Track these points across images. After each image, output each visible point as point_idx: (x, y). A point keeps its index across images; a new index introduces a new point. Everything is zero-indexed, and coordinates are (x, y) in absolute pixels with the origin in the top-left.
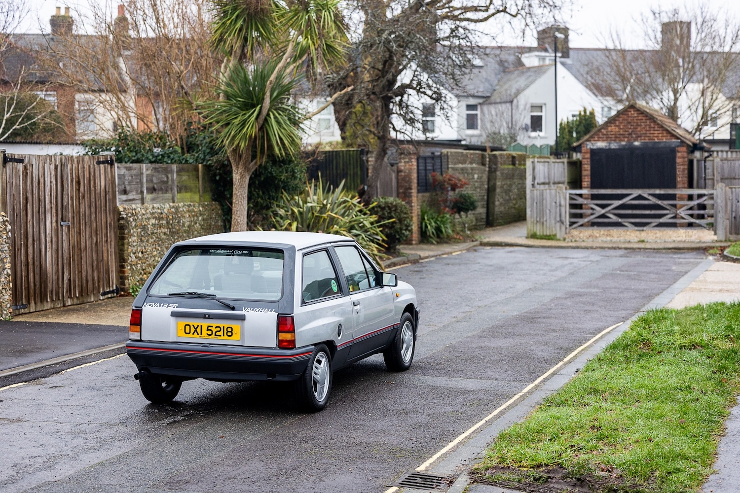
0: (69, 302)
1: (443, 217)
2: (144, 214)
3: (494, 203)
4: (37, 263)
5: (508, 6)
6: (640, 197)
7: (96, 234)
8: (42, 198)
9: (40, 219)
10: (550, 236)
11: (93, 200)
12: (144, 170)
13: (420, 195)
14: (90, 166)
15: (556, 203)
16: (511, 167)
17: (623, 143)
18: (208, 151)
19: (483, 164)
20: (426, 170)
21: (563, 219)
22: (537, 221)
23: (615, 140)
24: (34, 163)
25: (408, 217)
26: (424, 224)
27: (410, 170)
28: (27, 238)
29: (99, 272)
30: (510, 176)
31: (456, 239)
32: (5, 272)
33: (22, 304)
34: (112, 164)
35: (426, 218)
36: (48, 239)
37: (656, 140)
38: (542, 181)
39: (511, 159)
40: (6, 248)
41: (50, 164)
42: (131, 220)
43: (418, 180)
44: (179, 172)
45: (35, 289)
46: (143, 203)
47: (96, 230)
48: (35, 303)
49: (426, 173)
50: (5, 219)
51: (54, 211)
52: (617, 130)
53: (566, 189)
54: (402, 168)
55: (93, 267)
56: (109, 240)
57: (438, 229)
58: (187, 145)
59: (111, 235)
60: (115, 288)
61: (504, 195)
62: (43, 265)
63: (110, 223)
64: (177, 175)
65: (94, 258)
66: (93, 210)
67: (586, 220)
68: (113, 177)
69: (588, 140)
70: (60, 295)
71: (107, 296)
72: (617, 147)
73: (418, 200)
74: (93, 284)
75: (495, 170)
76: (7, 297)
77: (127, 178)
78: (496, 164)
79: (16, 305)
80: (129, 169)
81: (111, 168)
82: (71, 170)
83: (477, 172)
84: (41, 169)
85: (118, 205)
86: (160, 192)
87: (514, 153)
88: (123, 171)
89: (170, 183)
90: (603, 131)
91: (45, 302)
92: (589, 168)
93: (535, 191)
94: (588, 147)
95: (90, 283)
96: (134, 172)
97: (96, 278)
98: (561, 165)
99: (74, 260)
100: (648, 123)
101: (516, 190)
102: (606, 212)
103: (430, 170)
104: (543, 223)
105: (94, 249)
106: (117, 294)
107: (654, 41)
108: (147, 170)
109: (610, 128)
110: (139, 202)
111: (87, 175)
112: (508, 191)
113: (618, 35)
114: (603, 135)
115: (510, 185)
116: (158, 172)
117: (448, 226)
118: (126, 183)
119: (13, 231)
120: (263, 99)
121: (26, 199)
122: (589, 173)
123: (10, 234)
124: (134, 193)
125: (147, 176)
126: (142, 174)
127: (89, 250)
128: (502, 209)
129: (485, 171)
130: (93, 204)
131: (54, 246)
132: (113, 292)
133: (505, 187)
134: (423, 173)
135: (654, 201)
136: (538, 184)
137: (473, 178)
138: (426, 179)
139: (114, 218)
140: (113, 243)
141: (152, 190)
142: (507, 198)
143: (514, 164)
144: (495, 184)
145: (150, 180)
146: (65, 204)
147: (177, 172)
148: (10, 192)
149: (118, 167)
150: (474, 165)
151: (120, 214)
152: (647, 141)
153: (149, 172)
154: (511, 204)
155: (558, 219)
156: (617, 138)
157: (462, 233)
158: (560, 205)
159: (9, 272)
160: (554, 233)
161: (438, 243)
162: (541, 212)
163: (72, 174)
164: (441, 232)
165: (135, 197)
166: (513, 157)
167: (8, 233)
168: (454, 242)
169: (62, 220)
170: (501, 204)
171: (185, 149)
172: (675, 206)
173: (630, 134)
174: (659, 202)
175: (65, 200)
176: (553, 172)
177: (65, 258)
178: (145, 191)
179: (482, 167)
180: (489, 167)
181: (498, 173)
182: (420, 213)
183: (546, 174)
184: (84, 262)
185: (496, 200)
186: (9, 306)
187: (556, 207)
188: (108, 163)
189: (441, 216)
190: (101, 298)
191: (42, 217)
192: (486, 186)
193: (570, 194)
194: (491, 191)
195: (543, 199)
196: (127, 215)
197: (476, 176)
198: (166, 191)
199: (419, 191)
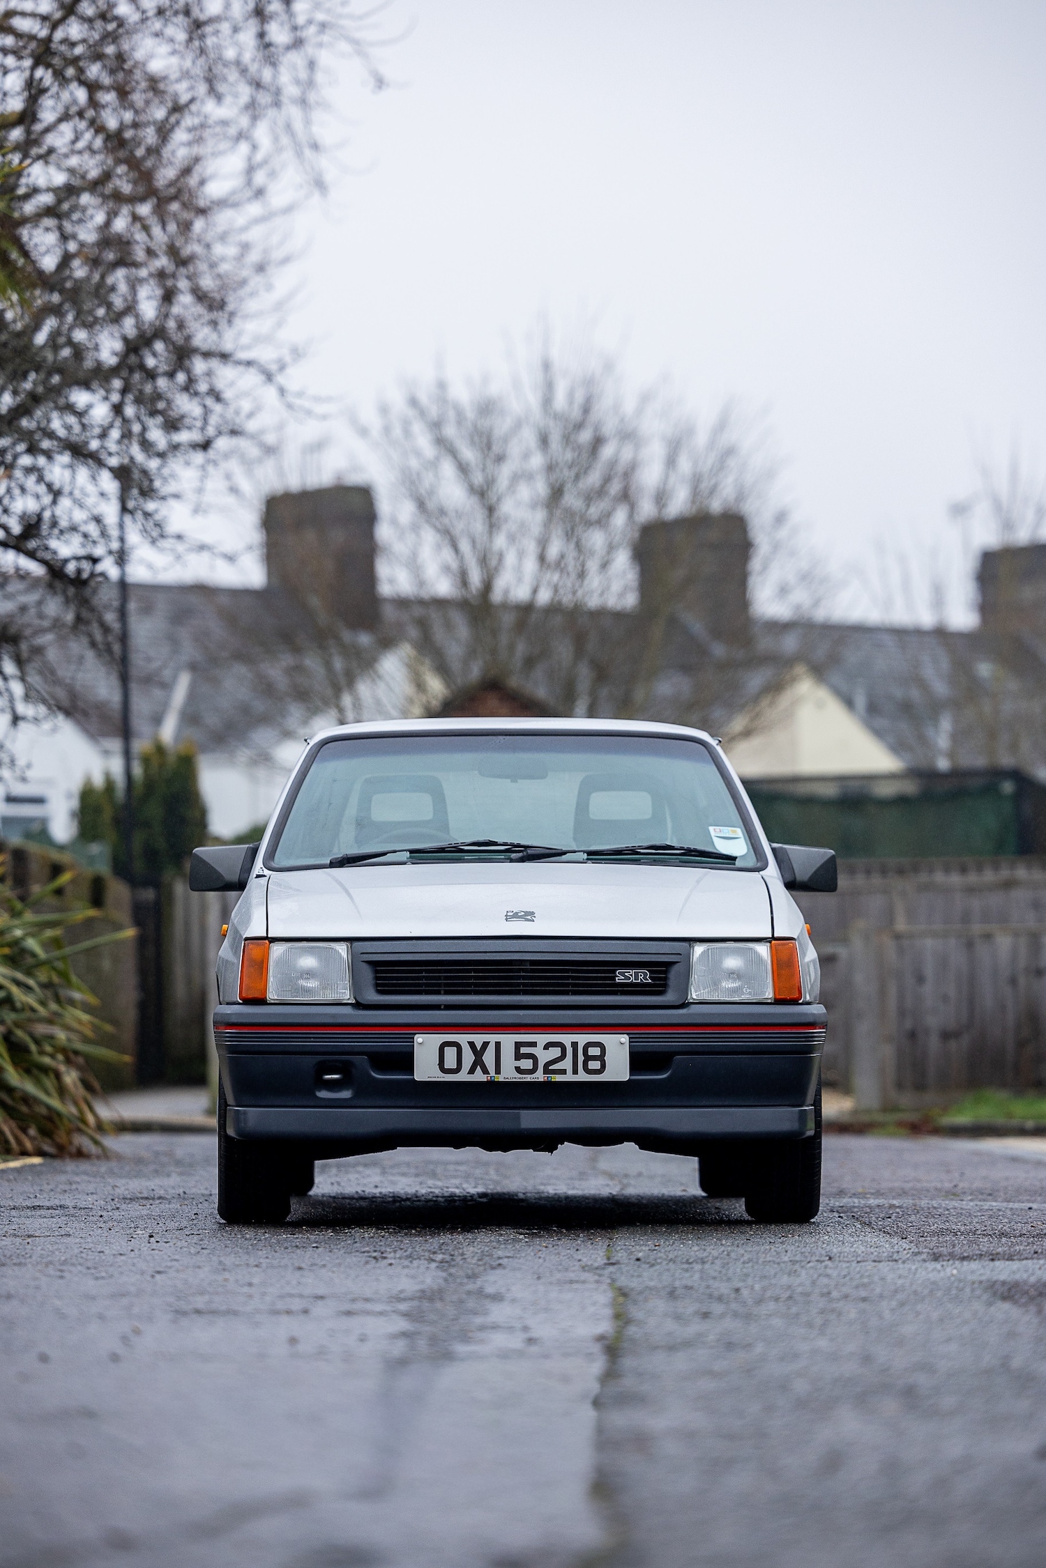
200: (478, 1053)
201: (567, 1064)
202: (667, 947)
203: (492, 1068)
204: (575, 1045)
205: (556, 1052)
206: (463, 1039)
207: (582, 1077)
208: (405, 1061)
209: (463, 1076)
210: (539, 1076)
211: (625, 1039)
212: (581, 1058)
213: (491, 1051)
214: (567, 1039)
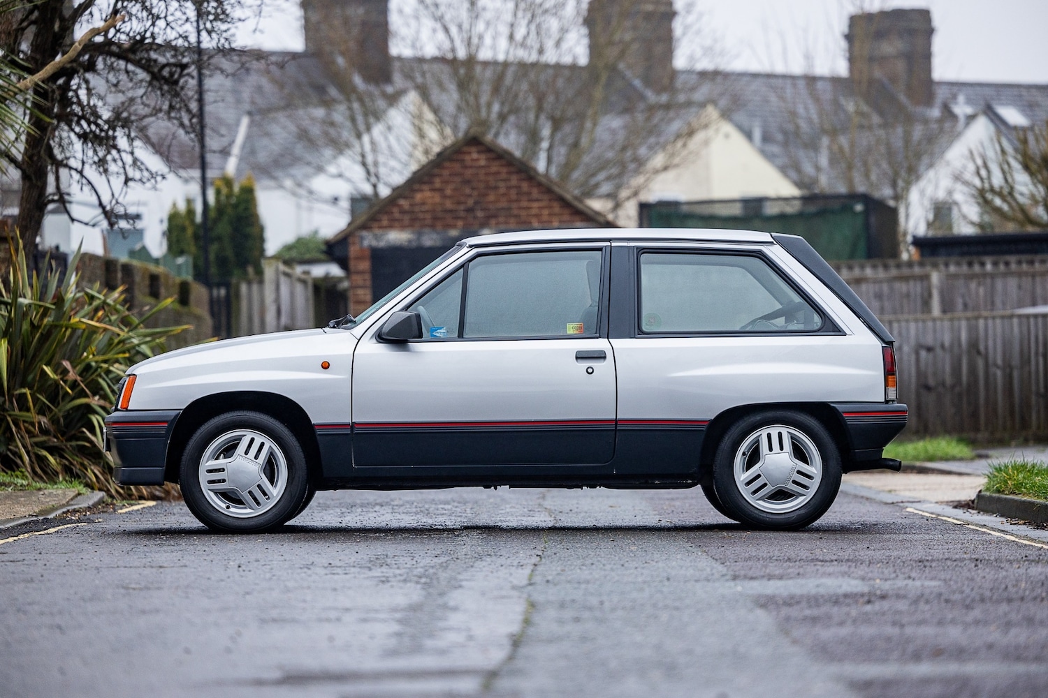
17: (454, 232)
23: (433, 226)
37: (535, 225)
52: (437, 199)
69: (364, 227)
72: (439, 243)
90: (402, 202)
92: (368, 298)
94: (366, 244)
100: (515, 183)
109: (419, 197)
114: (403, 212)
152: (513, 226)
156: (438, 220)
173: (470, 210)
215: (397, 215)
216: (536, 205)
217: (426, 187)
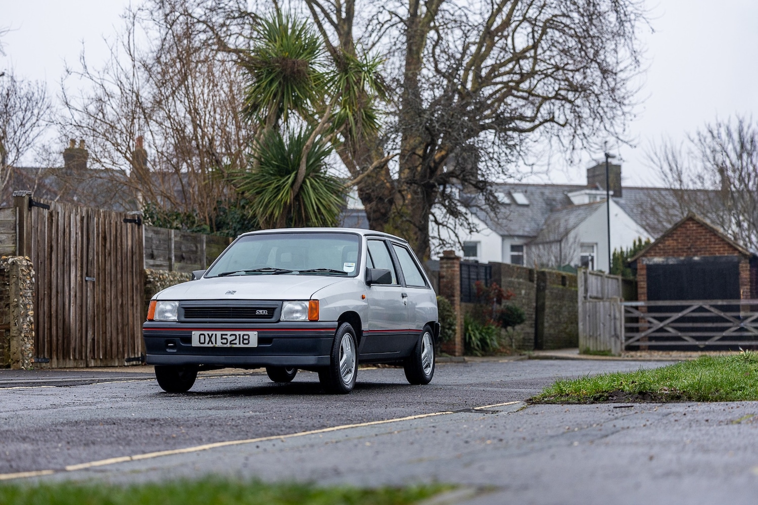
0: (92, 364)
1: (489, 328)
2: (171, 281)
3: (542, 323)
4: (60, 317)
5: (556, 115)
6: (701, 309)
7: (122, 296)
8: (67, 249)
9: (65, 272)
10: (604, 351)
11: (119, 259)
12: (173, 236)
13: (463, 304)
14: (116, 223)
15: (610, 315)
16: (561, 287)
17: (682, 258)
18: (239, 226)
19: (531, 280)
20: (469, 278)
21: (619, 333)
22: (590, 336)
23: (673, 256)
24: (59, 211)
25: (451, 316)
26: (467, 335)
27: (453, 276)
28: (50, 288)
29: (124, 336)
30: (560, 297)
31: (502, 352)
32: (28, 319)
33: (44, 358)
34: (139, 224)
35: (470, 328)
36: (72, 293)
37: (717, 255)
38: (595, 294)
39: (560, 279)
40: (29, 294)
41: (76, 215)
42: (159, 284)
43: (461, 287)
44: (209, 243)
45: (57, 344)
46: (170, 270)
47: (122, 292)
48: (57, 359)
49: (469, 282)
50: (29, 263)
51: (79, 264)
52: (675, 244)
53: (621, 301)
54: (444, 274)
55: (117, 329)
56: (135, 304)
57: (483, 340)
58: (216, 225)
59: (137, 299)
60: (140, 355)
61: (554, 316)
62: (67, 320)
63: (137, 286)
64: (207, 246)
65: (120, 320)
66: (119, 269)
67: (643, 334)
68: (140, 238)
69: (644, 256)
70: (84, 354)
71: (131, 363)
72: (676, 263)
73: (461, 309)
74: (118, 348)
75: (544, 289)
76: (29, 346)
77: (154, 242)
78: (544, 281)
79: (38, 357)
80: (157, 233)
81: (139, 228)
82: (98, 224)
83: (524, 287)
84: (66, 219)
85: (145, 268)
86: (189, 262)
87: (564, 273)
88: (150, 234)
89: (199, 253)
90: (660, 245)
91: (68, 360)
92: (645, 286)
93: (588, 304)
94: (644, 263)
95: (114, 347)
96: (162, 237)
97: (120, 342)
98: (615, 281)
99: (98, 319)
100: (708, 236)
101: (566, 313)
102: (665, 326)
103: (473, 279)
104: (596, 338)
105: (119, 311)
106: (142, 362)
107: (713, 162)
108: (175, 236)
109: (667, 243)
110: (167, 268)
111: (113, 232)
112: (558, 313)
113: (674, 157)
114: (660, 249)
115: (561, 307)
116: (187, 240)
117: (494, 338)
118: (154, 247)
119: (36, 276)
120: (299, 165)
121: (51, 247)
122: (645, 290)
123: (33, 279)
124: (162, 259)
125: (176, 242)
126: (170, 239)
127: (114, 311)
128: (552, 331)
129: (533, 287)
130: (119, 264)
131: (78, 302)
132: (137, 359)
133: (555, 307)
134: (466, 282)
135: (716, 312)
136: (591, 297)
137: (520, 294)
138: (470, 289)
139: (140, 282)
140: (139, 308)
141: (180, 258)
142: (557, 320)
143: (564, 284)
144: (544, 304)
145: (178, 248)
146: (90, 258)
147: (207, 243)
148: (35, 238)
149: (146, 229)
150: (521, 280)
151: (147, 278)
152: (707, 255)
153: (178, 239)
154: (561, 328)
155: (613, 333)
156: (675, 252)
157: (508, 348)
158: (615, 318)
159: (32, 319)
160: (608, 348)
161: (483, 356)
162: (595, 327)
163: (98, 228)
164: (487, 344)
165: (162, 263)
166: (563, 278)
167: (31, 278)
168: (501, 355)
169: (87, 275)
170: (550, 326)
171: (215, 229)
172: (738, 318)
173: (689, 248)
174: (722, 314)
175: (91, 254)
176: (606, 287)
177: (89, 315)
178: (173, 258)
179: (530, 283)
180: (538, 285)
181: (547, 291)
182: (463, 323)
183: (599, 289)
184: (108, 323)
185: (546, 320)
186: (30, 355)
187: (611, 320)
188: (136, 223)
189: (486, 327)
190: (126, 364)
191: (67, 268)
192: (534, 304)
193: (625, 306)
194: (540, 310)
195: (596, 312)
196: (154, 278)
197: (523, 292)
198: (195, 262)
199: (462, 300)
200: (210, 338)
201: (237, 341)
202: (274, 303)
203: (214, 342)
204: (239, 335)
205: (234, 337)
206: (206, 333)
207: (242, 345)
208: (189, 339)
209: (206, 345)
210: (228, 345)
211: (256, 333)
212: (241, 339)
213: (214, 336)
214: (237, 333)
215: (658, 251)
216: (717, 246)
217: (670, 239)
